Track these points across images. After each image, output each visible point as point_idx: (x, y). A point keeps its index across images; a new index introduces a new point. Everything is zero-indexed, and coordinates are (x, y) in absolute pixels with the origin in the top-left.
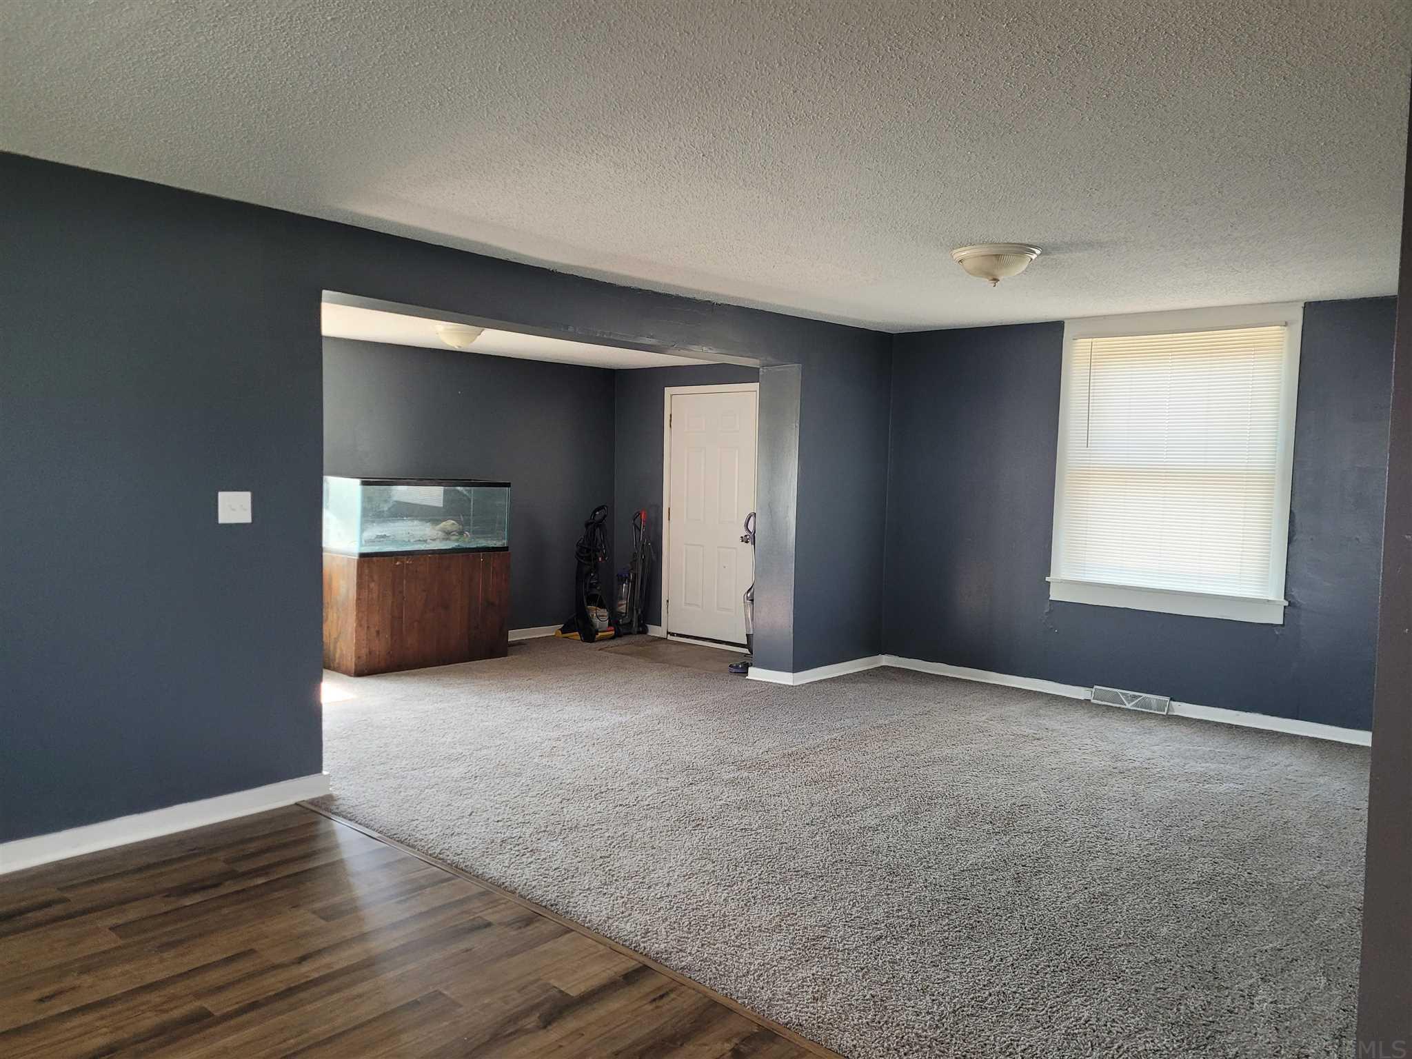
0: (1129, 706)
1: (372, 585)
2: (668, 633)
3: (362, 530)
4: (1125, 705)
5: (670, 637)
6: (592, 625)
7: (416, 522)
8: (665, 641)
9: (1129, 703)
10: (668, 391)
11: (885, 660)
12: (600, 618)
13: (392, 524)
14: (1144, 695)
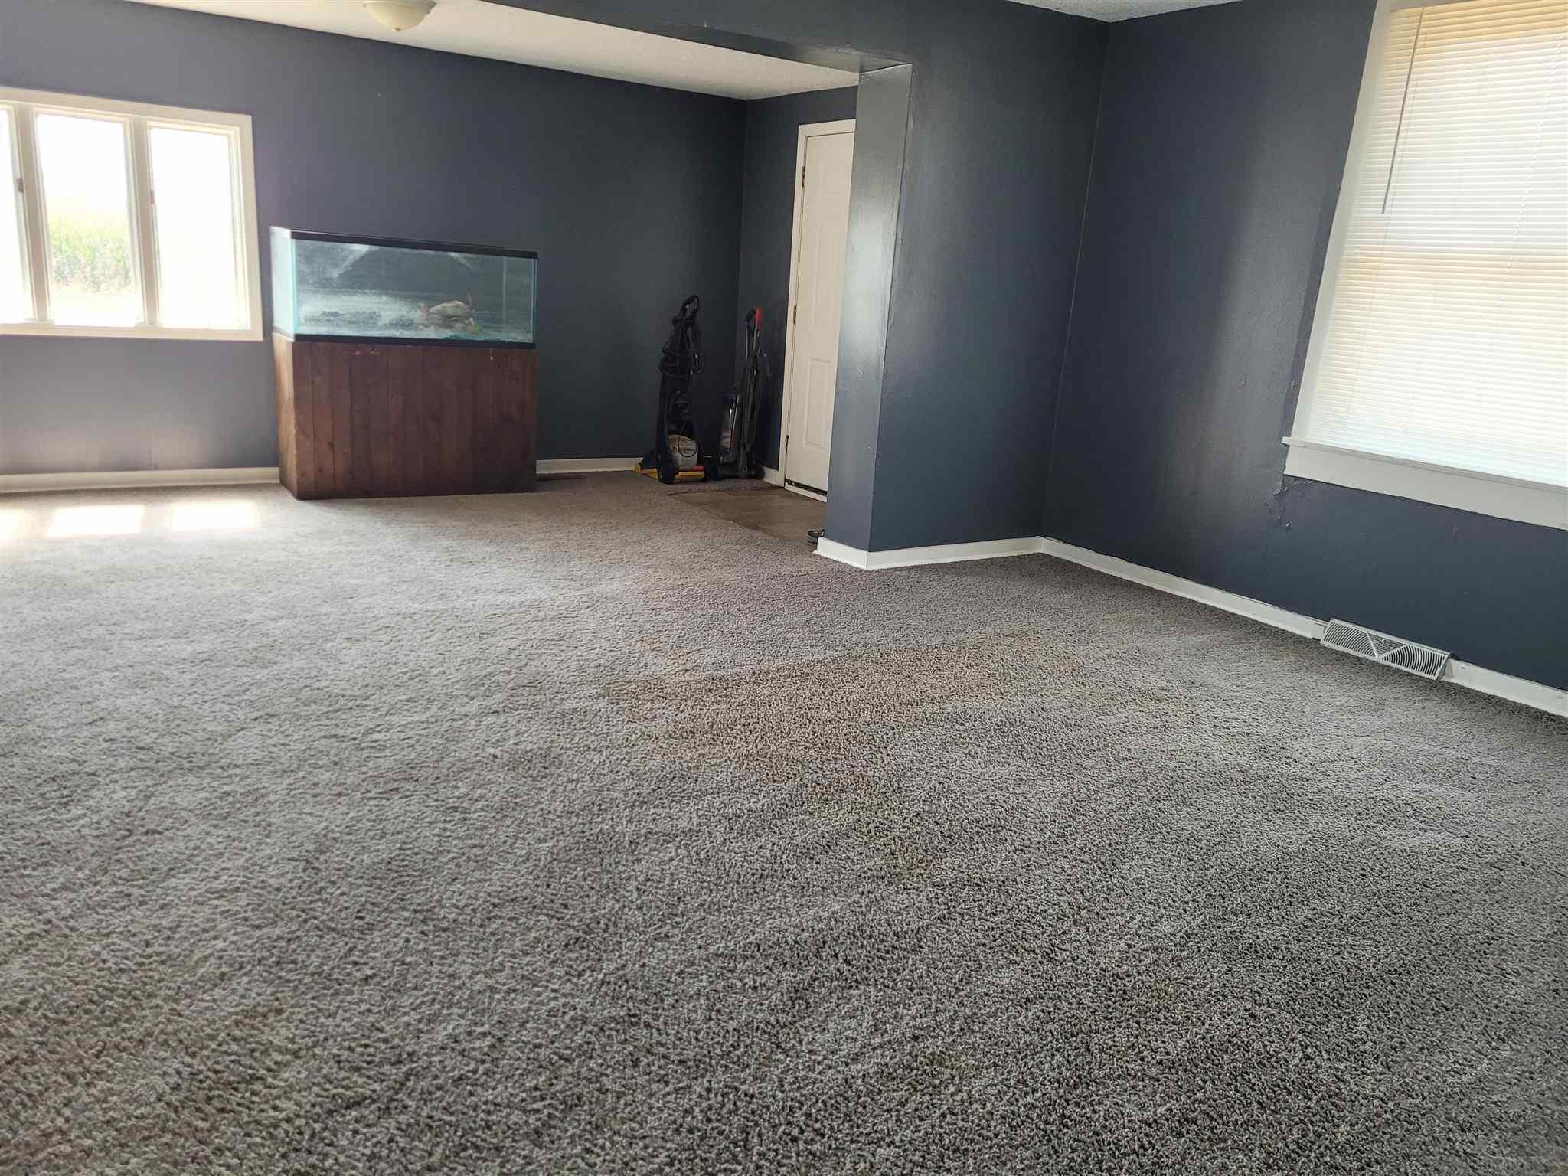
0: (1378, 658)
1: (318, 379)
2: (786, 480)
3: (299, 303)
4: (1374, 655)
5: (788, 487)
6: (671, 461)
7: (384, 298)
8: (781, 491)
9: (1380, 653)
10: (803, 130)
11: (1045, 546)
12: (685, 451)
13: (347, 298)
14: (1407, 643)
